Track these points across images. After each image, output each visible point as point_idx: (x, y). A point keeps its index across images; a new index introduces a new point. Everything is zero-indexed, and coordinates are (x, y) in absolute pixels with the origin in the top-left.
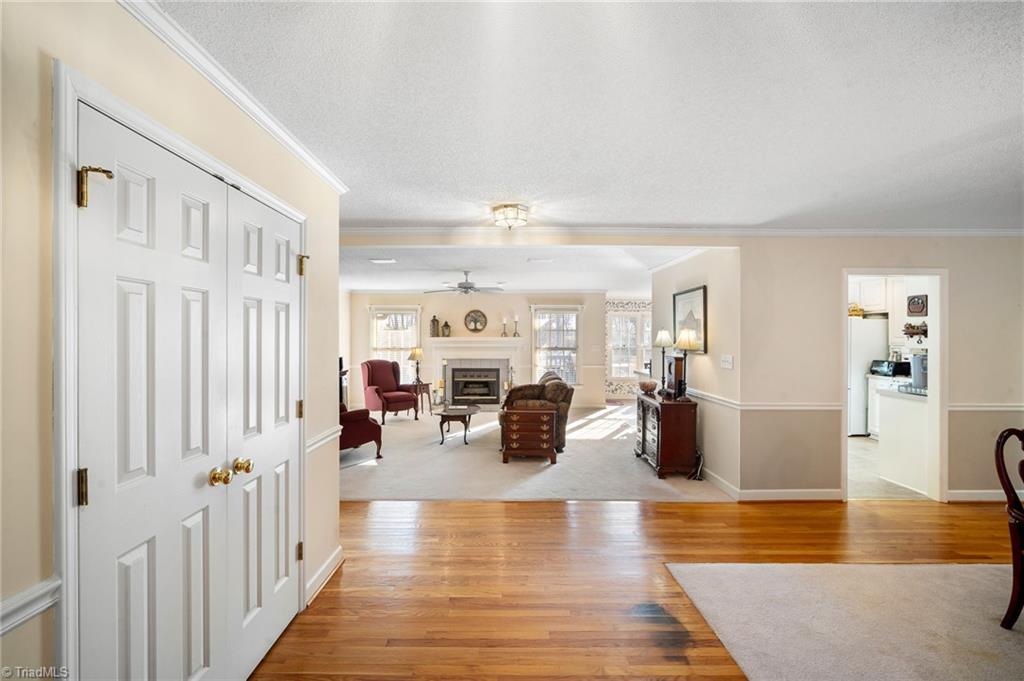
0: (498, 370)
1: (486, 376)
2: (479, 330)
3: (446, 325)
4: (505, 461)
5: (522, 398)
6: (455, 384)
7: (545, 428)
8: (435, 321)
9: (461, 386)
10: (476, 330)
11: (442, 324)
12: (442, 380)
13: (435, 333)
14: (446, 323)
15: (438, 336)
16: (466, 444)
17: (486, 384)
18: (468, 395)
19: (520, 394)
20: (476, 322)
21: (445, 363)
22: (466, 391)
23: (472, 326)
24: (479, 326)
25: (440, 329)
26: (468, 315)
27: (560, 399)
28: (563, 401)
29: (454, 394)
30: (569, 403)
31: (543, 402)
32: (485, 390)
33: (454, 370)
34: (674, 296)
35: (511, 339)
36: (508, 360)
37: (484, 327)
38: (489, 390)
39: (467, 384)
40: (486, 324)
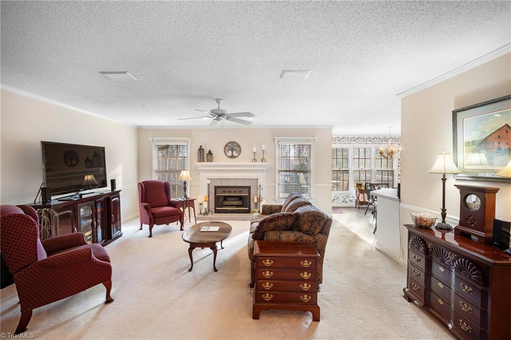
0: (249, 188)
1: (240, 192)
2: (235, 157)
3: (210, 152)
4: (256, 316)
5: (274, 230)
6: (217, 198)
7: (306, 275)
8: (201, 150)
9: (221, 199)
10: (232, 157)
11: (206, 152)
12: (207, 195)
13: (201, 159)
14: (210, 151)
15: (203, 161)
16: (216, 270)
17: (240, 198)
18: (227, 206)
19: (272, 225)
20: (232, 150)
21: (209, 182)
22: (226, 203)
23: (230, 153)
24: (235, 154)
25: (205, 156)
26: (227, 145)
27: (317, 231)
28: (320, 233)
29: (216, 206)
30: (327, 236)
31: (298, 234)
32: (240, 203)
33: (216, 188)
34: (455, 113)
35: (259, 163)
36: (257, 179)
37: (239, 154)
38: (243, 203)
39: (225, 198)
40: (240, 152)
